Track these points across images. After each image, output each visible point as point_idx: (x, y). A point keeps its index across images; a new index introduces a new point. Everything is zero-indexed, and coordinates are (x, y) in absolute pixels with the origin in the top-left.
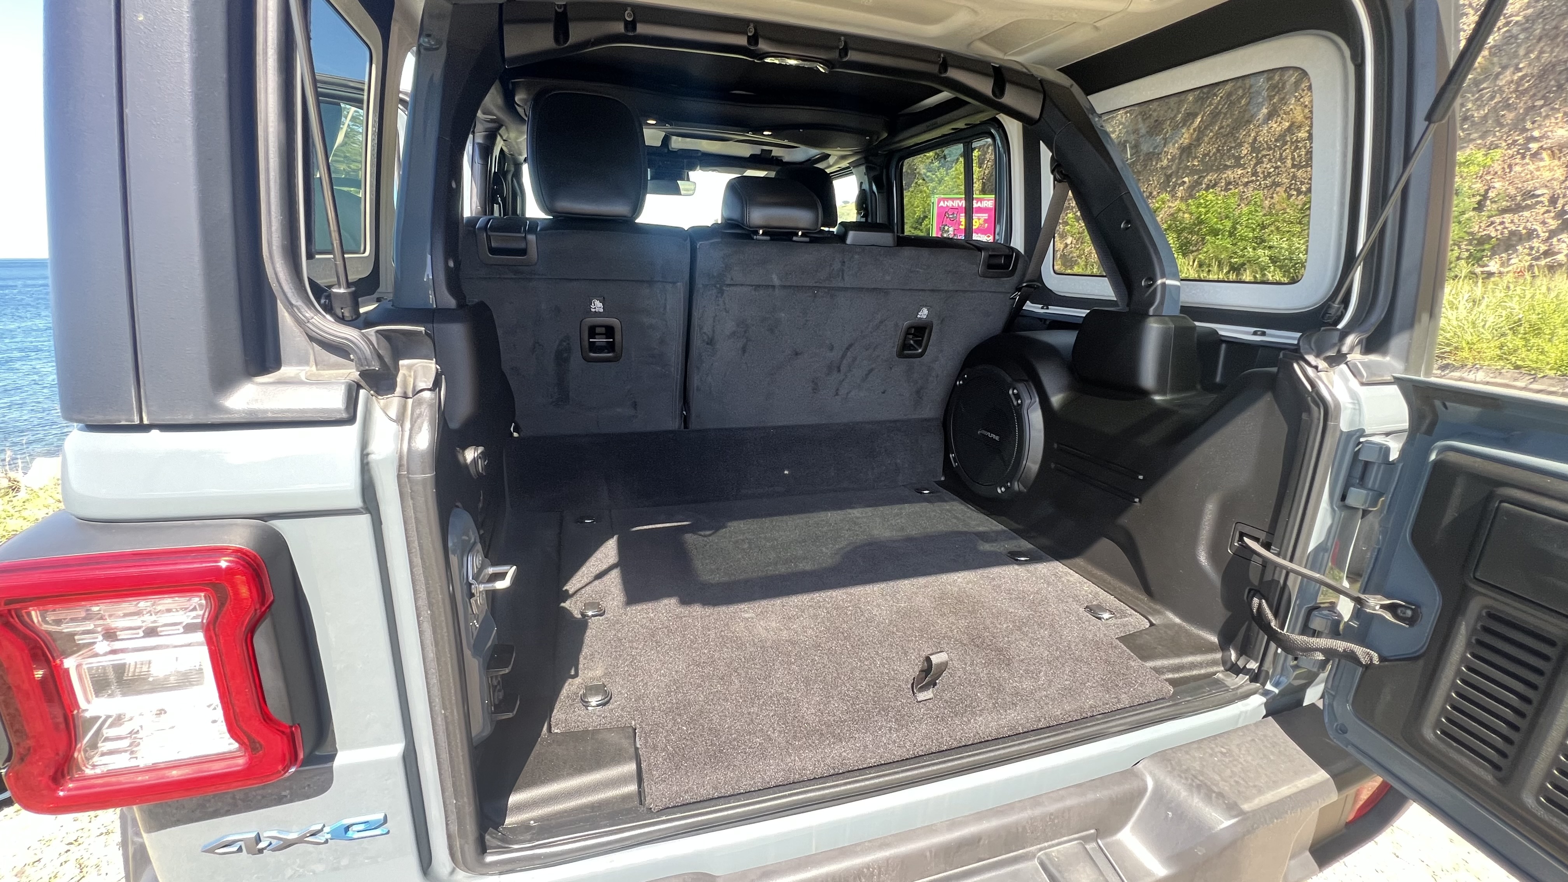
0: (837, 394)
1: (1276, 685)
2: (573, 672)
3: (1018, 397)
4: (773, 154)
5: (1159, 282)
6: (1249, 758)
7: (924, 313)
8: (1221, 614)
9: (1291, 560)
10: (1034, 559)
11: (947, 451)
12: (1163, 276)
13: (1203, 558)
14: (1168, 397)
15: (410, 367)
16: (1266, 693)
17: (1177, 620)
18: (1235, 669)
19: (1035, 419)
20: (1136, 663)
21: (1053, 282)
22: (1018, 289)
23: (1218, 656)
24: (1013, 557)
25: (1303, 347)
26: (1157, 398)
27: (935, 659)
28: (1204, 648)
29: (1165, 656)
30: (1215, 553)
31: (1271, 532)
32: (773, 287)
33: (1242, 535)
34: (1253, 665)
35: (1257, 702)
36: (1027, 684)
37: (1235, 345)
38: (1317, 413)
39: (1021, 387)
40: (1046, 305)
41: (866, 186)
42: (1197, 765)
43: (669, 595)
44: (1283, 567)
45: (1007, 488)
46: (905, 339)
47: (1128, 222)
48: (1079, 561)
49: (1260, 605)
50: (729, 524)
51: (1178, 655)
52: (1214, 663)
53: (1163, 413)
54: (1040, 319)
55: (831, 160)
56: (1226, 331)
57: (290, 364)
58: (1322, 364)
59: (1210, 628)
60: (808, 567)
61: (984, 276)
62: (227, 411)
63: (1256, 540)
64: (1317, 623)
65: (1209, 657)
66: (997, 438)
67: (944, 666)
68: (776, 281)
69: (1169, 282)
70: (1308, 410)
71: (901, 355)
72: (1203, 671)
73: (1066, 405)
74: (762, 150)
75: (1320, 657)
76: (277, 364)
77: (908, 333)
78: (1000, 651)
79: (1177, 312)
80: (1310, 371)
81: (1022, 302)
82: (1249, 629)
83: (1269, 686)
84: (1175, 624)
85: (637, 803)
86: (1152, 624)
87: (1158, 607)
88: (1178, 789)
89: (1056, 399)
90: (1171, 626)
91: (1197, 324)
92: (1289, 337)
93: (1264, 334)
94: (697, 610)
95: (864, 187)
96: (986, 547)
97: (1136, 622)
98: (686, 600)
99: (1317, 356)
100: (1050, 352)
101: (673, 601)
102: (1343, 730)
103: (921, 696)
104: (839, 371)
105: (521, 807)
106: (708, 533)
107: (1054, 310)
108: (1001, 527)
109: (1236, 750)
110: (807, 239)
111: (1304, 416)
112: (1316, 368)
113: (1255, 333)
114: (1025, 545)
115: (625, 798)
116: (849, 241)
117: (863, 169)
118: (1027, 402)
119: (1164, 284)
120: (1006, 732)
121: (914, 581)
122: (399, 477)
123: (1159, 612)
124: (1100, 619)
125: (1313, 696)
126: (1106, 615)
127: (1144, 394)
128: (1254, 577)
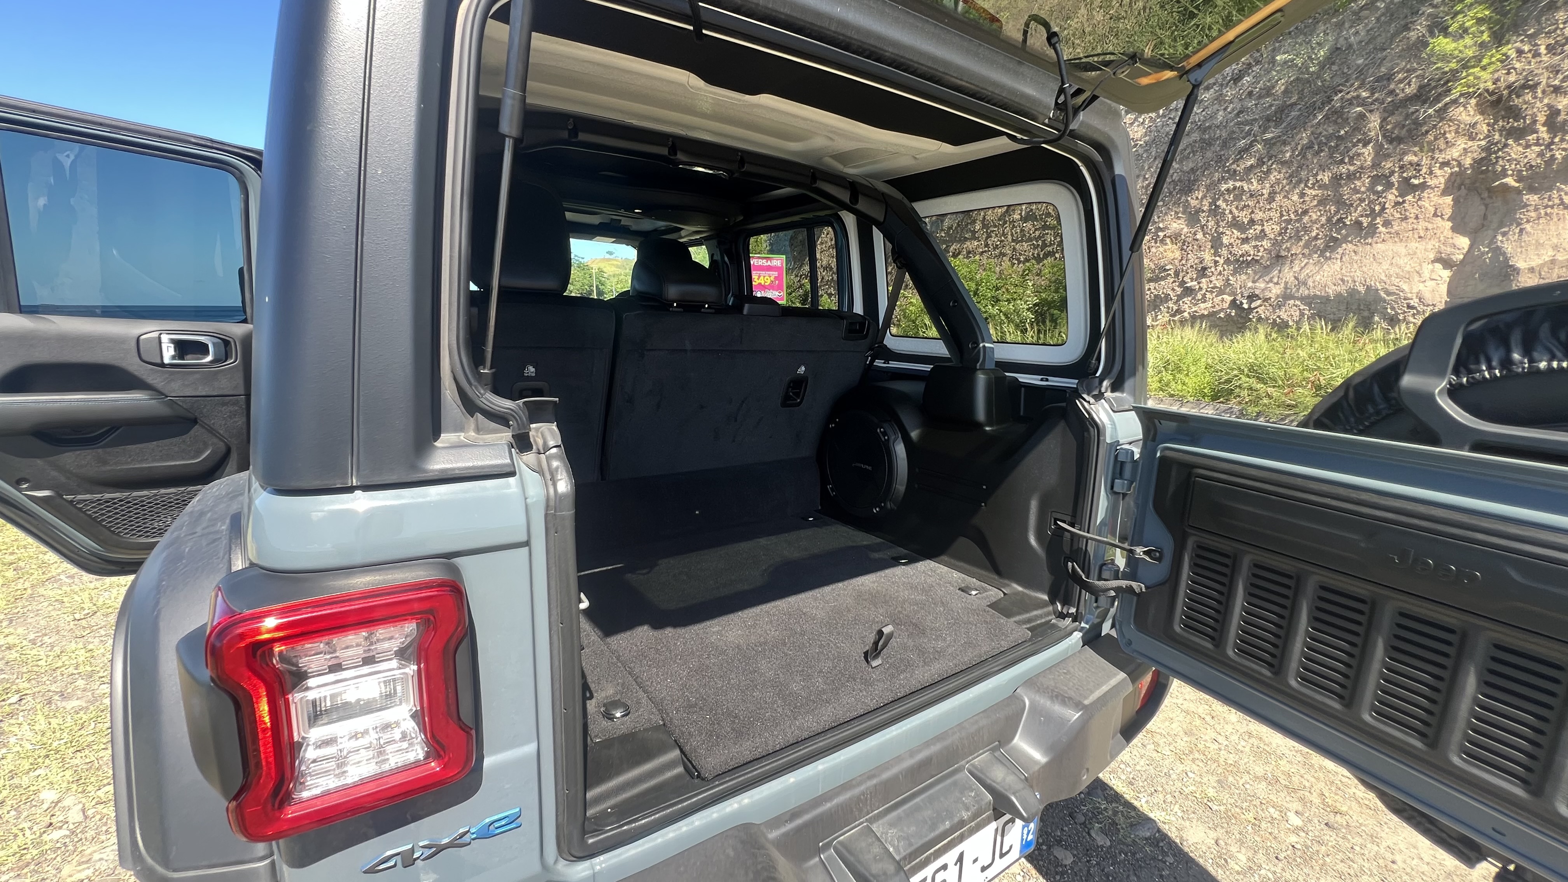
0: (734, 441)
1: (1086, 623)
2: (588, 695)
3: (885, 434)
5: (981, 345)
6: (1081, 673)
7: (802, 370)
8: (1047, 578)
9: (1088, 532)
10: (912, 560)
11: (824, 483)
12: (983, 341)
13: (1033, 541)
14: (994, 428)
15: (537, 430)
16: (1081, 630)
17: (1020, 589)
18: (1062, 616)
19: (900, 449)
20: (1003, 620)
21: (890, 342)
22: (871, 349)
23: (1051, 608)
24: (895, 562)
25: (1080, 388)
26: (987, 429)
27: (886, 630)
28: (1041, 605)
29: (1019, 614)
30: (1039, 537)
31: (1074, 516)
32: (686, 351)
33: (1056, 520)
34: (1073, 610)
35: (1077, 635)
36: (940, 644)
37: (1029, 388)
38: (1093, 432)
39: (886, 425)
40: (887, 362)
42: (1052, 683)
43: (641, 624)
44: (1084, 537)
45: (881, 508)
46: (787, 392)
47: (954, 302)
48: (944, 558)
49: (1073, 566)
51: (1027, 612)
52: (1048, 614)
53: (992, 438)
54: (884, 372)
56: (1024, 378)
57: (448, 432)
58: (1092, 400)
59: (1042, 590)
60: (746, 587)
61: (845, 339)
62: (426, 471)
63: (1064, 522)
64: (1105, 575)
65: (1046, 610)
66: (870, 468)
68: (688, 346)
69: (987, 345)
70: (1088, 430)
71: (784, 404)
72: (1043, 620)
73: (922, 437)
75: (1113, 593)
76: (439, 432)
77: (789, 386)
78: (916, 625)
79: (993, 367)
80: (1086, 404)
81: (872, 361)
82: (1067, 586)
83: (1083, 625)
84: (1019, 592)
85: (688, 778)
86: (1005, 594)
87: (1006, 582)
88: (1045, 702)
89: (914, 434)
90: (1018, 593)
91: (1007, 374)
92: (1072, 383)
93: (1047, 380)
94: (669, 631)
96: (876, 555)
97: (994, 594)
98: (658, 625)
99: (1088, 395)
100: (904, 398)
101: (646, 627)
102: (1130, 643)
103: (875, 663)
104: (736, 421)
105: (598, 800)
107: (894, 364)
108: (879, 540)
109: (1072, 670)
110: (713, 311)
111: (1086, 434)
112: (1089, 402)
113: (1042, 380)
114: (903, 551)
115: (678, 777)
116: (745, 312)
118: (893, 437)
119: (984, 346)
120: (937, 678)
121: (833, 586)
122: (546, 515)
123: (1008, 585)
124: (971, 595)
125: (1106, 628)
126: (974, 593)
127: (979, 426)
128: (1066, 549)
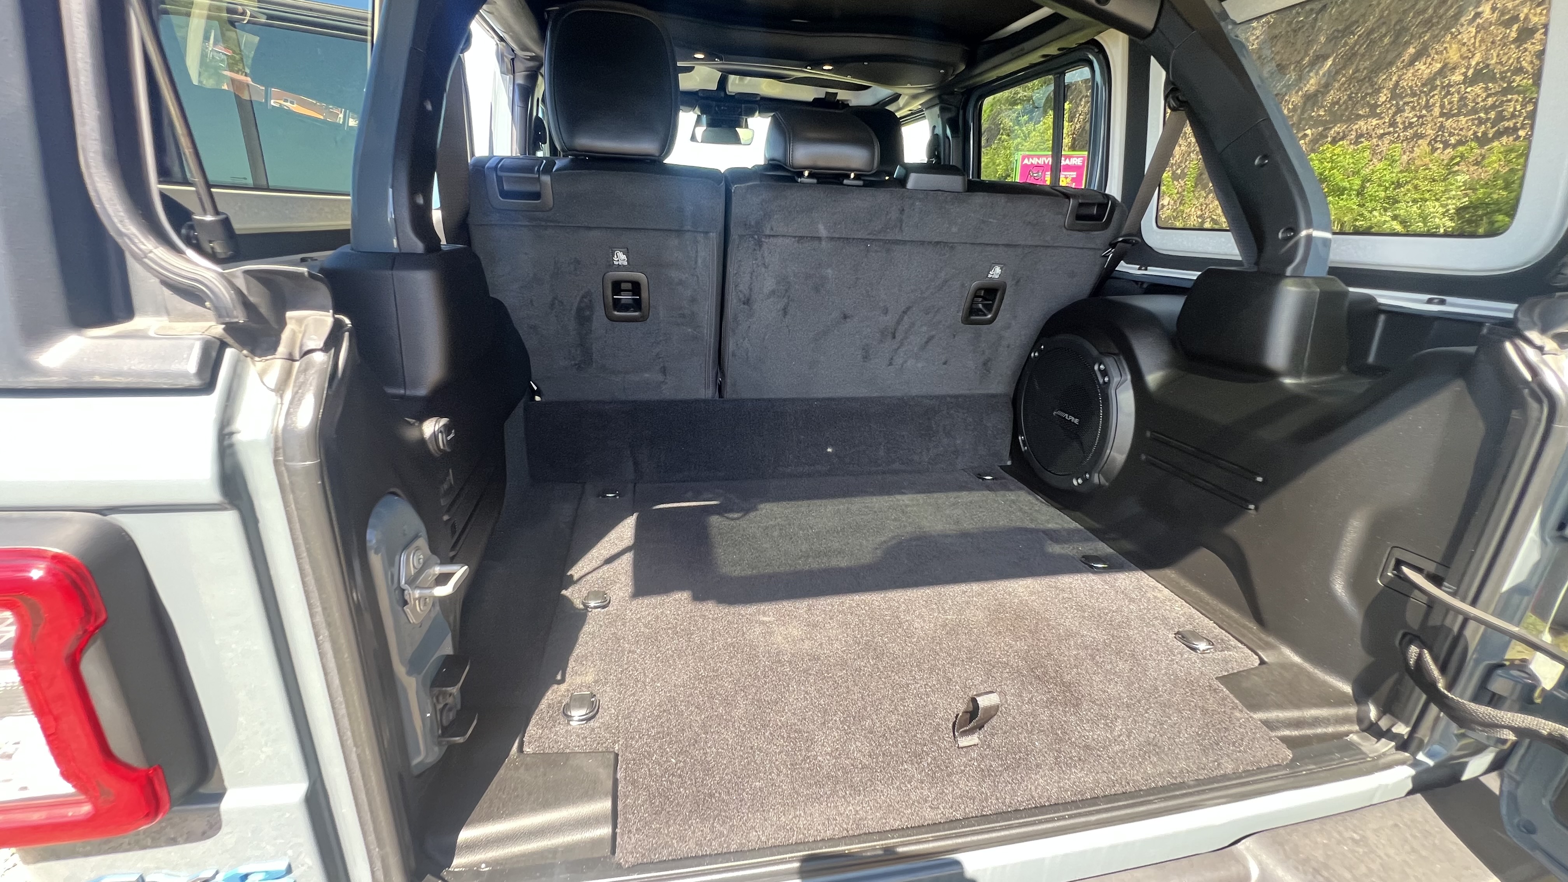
0: (891, 364)
1: (1430, 755)
2: (559, 677)
3: (1104, 373)
4: (838, 98)
5: (1304, 233)
6: (1392, 852)
7: (996, 272)
8: (1358, 657)
9: (1474, 603)
10: (1113, 567)
11: (1016, 433)
12: (1309, 225)
13: (1339, 587)
14: (1303, 381)
15: (300, 321)
16: (1415, 764)
17: (1296, 659)
18: (1375, 731)
19: (1125, 400)
20: (1241, 714)
22: (1113, 245)
23: (1353, 710)
24: (1088, 564)
25: (1523, 319)
26: (1288, 381)
27: (984, 702)
28: (1336, 699)
29: (1280, 707)
30: (1356, 584)
31: (1446, 562)
32: (819, 239)
33: (1399, 563)
34: (1402, 729)
35: (1402, 773)
36: (1100, 733)
37: (1396, 316)
38: (1537, 412)
39: (1110, 361)
40: (1144, 265)
41: (939, 131)
42: (1319, 854)
43: (681, 588)
44: (1458, 611)
45: (1085, 480)
46: (973, 302)
47: (1265, 157)
48: (1169, 573)
49: (1420, 657)
50: (762, 506)
51: (1298, 707)
52: (1345, 720)
53: (1294, 400)
54: (1136, 282)
55: (901, 101)
56: (1386, 298)
57: (145, 313)
58: (1550, 345)
59: (1342, 673)
60: (844, 564)
61: (1071, 228)
62: (44, 372)
63: (1419, 570)
64: (1499, 685)
65: (1341, 711)
66: (1076, 421)
67: (992, 711)
68: (823, 231)
69: (1316, 234)
70: (1522, 406)
71: (967, 320)
72: (1330, 730)
73: (1165, 385)
74: (827, 93)
75: (1511, 737)
76: (128, 312)
77: (976, 296)
78: (1067, 687)
79: (1323, 273)
80: (1531, 354)
81: (1115, 262)
82: (1399, 682)
83: (1421, 757)
84: (1294, 665)
85: (607, 851)
86: (1262, 662)
87: (1271, 639)
89: (1153, 378)
90: (1289, 666)
91: (1351, 289)
92: (1505, 309)
93: (1442, 302)
94: (710, 608)
95: (936, 132)
96: (1056, 549)
97: (1241, 657)
98: (698, 597)
99: (1544, 331)
100: (1149, 320)
101: (683, 596)
102: (1530, 829)
103: (964, 741)
104: (894, 337)
105: (473, 846)
106: (736, 515)
107: (1154, 271)
108: (1074, 525)
109: (1372, 838)
110: (860, 183)
111: (1515, 414)
112: (1541, 349)
113: (1430, 301)
114: (1103, 548)
115: (595, 843)
116: (910, 185)
117: (936, 110)
118: (1116, 379)
119: (1309, 238)
120: (1068, 796)
121: (964, 587)
122: (276, 463)
123: (1271, 647)
124: (1194, 649)
125: (1476, 768)
126: (1202, 646)
127: (1270, 375)
128: (1413, 619)
